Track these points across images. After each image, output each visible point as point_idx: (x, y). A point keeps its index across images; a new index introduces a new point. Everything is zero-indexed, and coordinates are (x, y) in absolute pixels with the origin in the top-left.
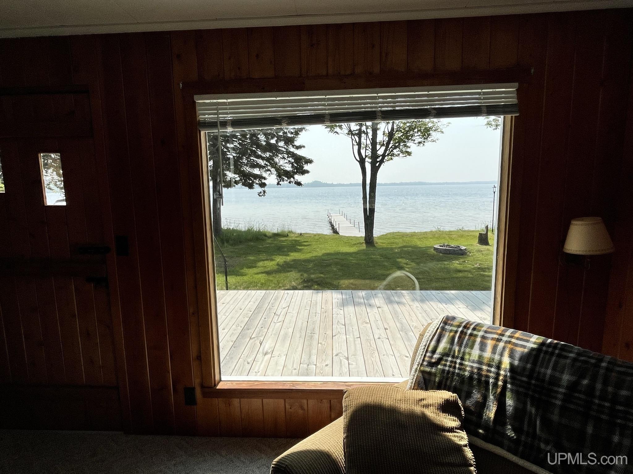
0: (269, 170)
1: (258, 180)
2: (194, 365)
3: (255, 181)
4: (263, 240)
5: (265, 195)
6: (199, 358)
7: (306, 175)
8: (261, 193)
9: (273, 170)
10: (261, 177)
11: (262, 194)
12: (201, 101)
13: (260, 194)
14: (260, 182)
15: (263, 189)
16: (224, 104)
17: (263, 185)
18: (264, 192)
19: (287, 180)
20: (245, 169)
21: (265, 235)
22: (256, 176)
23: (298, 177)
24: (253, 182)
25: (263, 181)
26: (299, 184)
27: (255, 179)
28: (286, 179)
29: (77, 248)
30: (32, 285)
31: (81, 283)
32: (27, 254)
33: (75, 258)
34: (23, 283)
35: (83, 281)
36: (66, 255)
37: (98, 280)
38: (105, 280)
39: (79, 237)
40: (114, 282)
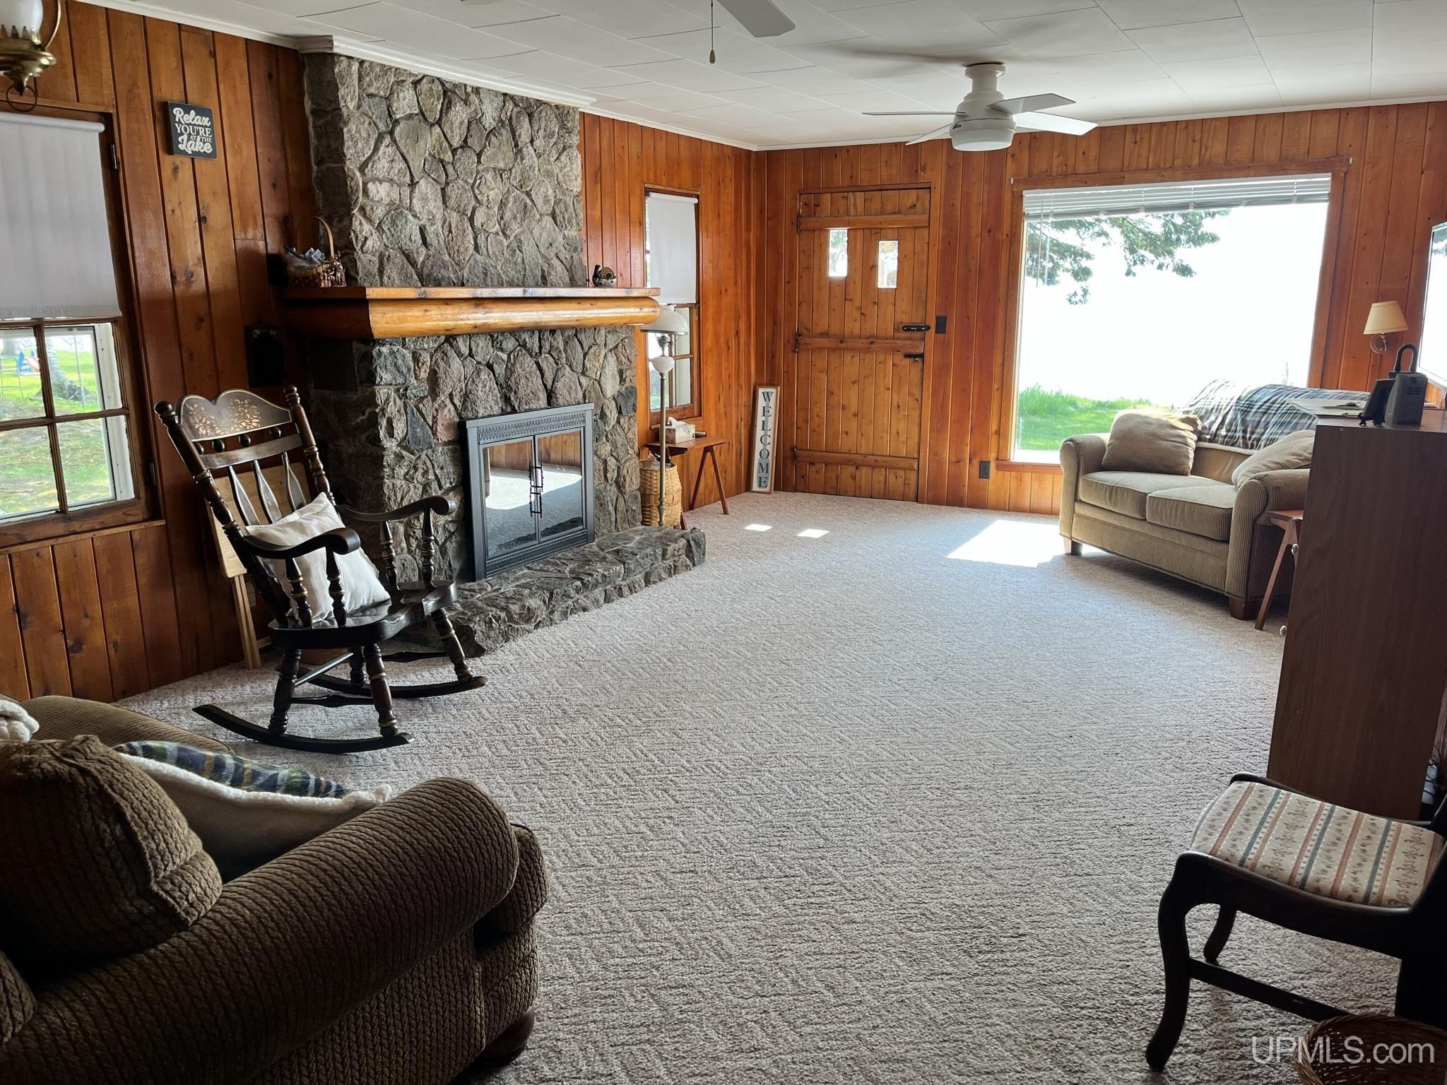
0: (1103, 233)
1: (1069, 259)
2: (993, 440)
3: (1061, 262)
4: (1067, 414)
5: (1086, 301)
6: (998, 433)
7: (1206, 245)
8: (1075, 294)
9: (1115, 233)
10: (1077, 254)
11: (1079, 297)
12: (1027, 194)
13: (1073, 299)
14: (1075, 265)
15: (1083, 284)
16: (1049, 197)
17: (1082, 274)
18: (1085, 292)
19: (1152, 262)
20: (1038, 232)
21: (1073, 403)
22: (1064, 250)
23: (1184, 253)
24: (1056, 266)
25: (1084, 263)
26: (1184, 271)
27: (1063, 257)
28: (1151, 256)
29: (901, 326)
30: (856, 359)
31: (899, 358)
32: (857, 332)
33: (897, 335)
34: (850, 358)
35: (901, 357)
36: (891, 332)
37: (915, 356)
38: (922, 356)
39: (904, 316)
40: (929, 358)
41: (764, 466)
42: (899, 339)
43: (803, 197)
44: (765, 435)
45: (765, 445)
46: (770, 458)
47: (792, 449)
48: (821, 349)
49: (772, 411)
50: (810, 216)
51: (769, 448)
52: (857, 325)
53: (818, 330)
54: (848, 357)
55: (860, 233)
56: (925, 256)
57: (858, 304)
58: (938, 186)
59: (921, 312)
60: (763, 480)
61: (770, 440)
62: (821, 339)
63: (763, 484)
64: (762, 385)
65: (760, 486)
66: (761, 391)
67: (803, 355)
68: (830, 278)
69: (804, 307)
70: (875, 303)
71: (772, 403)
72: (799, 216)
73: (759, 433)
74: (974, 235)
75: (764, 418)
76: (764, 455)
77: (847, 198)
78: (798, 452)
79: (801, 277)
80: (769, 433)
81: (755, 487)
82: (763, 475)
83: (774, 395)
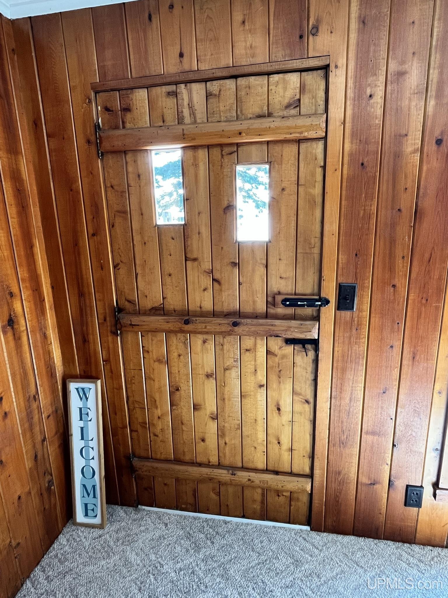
29: (279, 298)
30: (211, 345)
31: (276, 344)
32: (208, 305)
33: (272, 311)
34: (200, 342)
35: (280, 342)
36: (261, 306)
37: (303, 343)
38: (315, 343)
39: (283, 282)
40: (325, 346)
41: (89, 488)
42: (276, 317)
43: (102, 96)
44: (87, 446)
45: (87, 460)
46: (97, 477)
47: (128, 458)
48: (155, 331)
49: (92, 414)
50: (117, 128)
51: (94, 464)
52: (209, 295)
53: (148, 304)
54: (198, 340)
55: (202, 154)
56: (317, 190)
57: (207, 265)
58: (342, 62)
59: (311, 278)
60: (90, 507)
61: (93, 453)
62: (153, 318)
63: (90, 513)
64: (75, 377)
65: (86, 515)
66: (73, 386)
67: (130, 337)
68: (159, 227)
69: (122, 271)
70: (234, 264)
71: (91, 403)
72: (97, 127)
73: (77, 443)
74: (410, 149)
75: (81, 424)
76: (89, 474)
77: (175, 94)
78: (136, 462)
79: (112, 226)
80: (92, 444)
81: (80, 517)
82: (90, 500)
83: (93, 392)
